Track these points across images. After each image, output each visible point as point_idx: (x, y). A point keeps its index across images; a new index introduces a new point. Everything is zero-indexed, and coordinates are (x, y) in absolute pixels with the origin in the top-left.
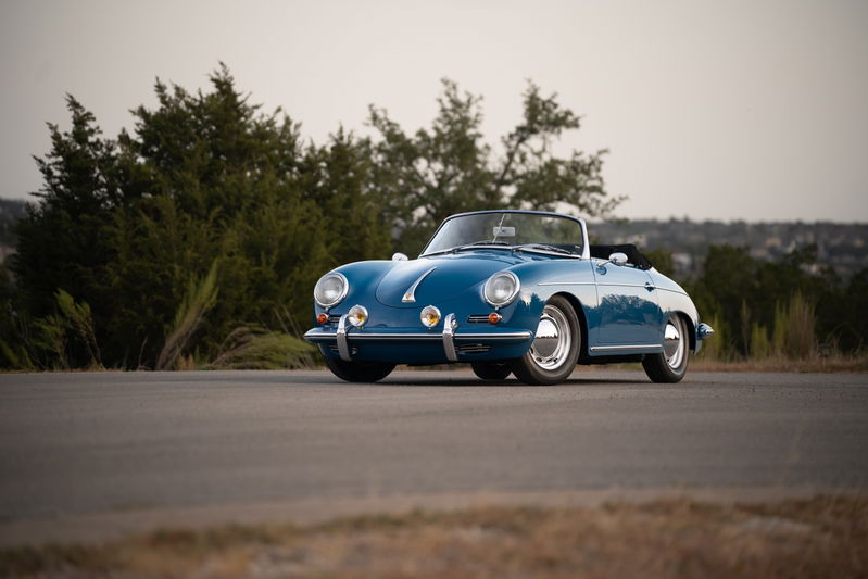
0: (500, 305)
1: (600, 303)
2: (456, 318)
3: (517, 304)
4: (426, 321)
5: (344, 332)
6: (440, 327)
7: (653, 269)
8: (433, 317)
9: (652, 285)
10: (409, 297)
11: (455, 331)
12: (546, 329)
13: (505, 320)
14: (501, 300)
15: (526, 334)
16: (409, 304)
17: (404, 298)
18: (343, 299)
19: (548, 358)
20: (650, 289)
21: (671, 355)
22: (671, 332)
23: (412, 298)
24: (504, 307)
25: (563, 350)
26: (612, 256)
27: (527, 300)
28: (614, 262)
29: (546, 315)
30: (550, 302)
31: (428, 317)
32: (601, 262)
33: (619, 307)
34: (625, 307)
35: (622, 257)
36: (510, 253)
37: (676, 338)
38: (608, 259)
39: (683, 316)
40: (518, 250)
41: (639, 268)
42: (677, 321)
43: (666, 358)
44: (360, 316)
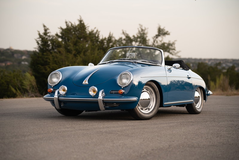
0: (124, 86)
1: (169, 83)
2: (105, 91)
3: (132, 85)
4: (92, 93)
5: (57, 97)
6: (97, 95)
7: (190, 70)
8: (94, 91)
9: (189, 77)
10: (86, 82)
11: (103, 97)
12: (145, 96)
13: (126, 93)
14: (125, 84)
15: (135, 99)
16: (86, 85)
17: (84, 82)
18: (60, 82)
19: (146, 108)
20: (189, 78)
21: (197, 103)
22: (197, 94)
23: (87, 82)
24: (126, 87)
25: (153, 104)
26: (174, 65)
27: (136, 83)
28: (175, 67)
29: (145, 90)
30: (147, 84)
31: (92, 91)
32: (169, 67)
33: (177, 84)
34: (179, 84)
35: (178, 65)
36: (132, 63)
37: (199, 97)
38: (172, 66)
39: (201, 88)
40: (135, 62)
41: (185, 70)
42: (199, 90)
43: (195, 104)
44: (64, 90)
